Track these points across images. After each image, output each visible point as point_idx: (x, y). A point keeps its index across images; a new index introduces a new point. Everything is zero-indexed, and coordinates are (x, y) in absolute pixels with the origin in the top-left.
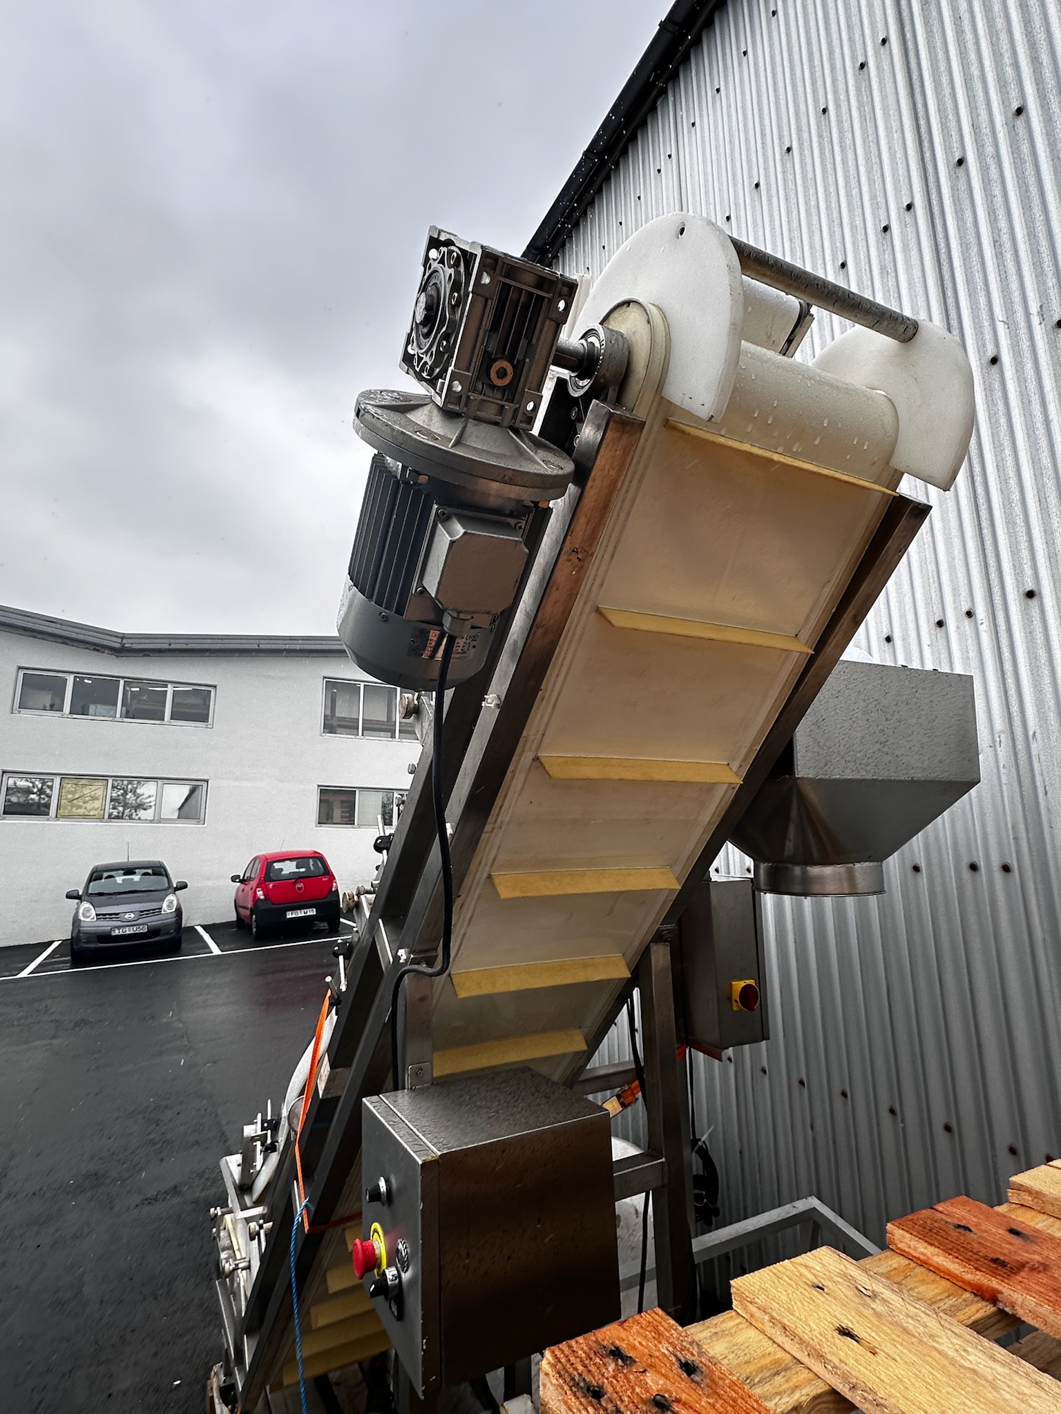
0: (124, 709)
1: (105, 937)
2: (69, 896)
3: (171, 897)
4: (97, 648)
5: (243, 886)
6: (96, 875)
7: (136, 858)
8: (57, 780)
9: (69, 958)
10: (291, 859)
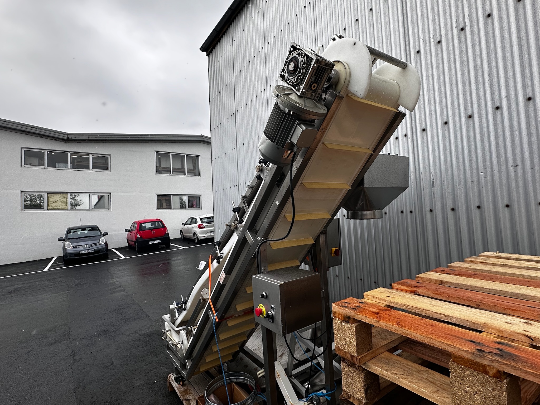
0: (71, 165)
1: (78, 254)
2: (59, 240)
3: (102, 238)
4: (56, 139)
5: (130, 233)
6: (69, 231)
7: (85, 224)
8: (46, 195)
9: (63, 263)
10: (149, 222)
